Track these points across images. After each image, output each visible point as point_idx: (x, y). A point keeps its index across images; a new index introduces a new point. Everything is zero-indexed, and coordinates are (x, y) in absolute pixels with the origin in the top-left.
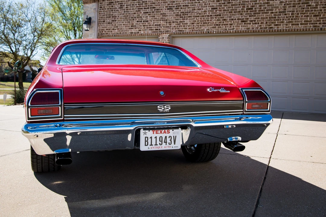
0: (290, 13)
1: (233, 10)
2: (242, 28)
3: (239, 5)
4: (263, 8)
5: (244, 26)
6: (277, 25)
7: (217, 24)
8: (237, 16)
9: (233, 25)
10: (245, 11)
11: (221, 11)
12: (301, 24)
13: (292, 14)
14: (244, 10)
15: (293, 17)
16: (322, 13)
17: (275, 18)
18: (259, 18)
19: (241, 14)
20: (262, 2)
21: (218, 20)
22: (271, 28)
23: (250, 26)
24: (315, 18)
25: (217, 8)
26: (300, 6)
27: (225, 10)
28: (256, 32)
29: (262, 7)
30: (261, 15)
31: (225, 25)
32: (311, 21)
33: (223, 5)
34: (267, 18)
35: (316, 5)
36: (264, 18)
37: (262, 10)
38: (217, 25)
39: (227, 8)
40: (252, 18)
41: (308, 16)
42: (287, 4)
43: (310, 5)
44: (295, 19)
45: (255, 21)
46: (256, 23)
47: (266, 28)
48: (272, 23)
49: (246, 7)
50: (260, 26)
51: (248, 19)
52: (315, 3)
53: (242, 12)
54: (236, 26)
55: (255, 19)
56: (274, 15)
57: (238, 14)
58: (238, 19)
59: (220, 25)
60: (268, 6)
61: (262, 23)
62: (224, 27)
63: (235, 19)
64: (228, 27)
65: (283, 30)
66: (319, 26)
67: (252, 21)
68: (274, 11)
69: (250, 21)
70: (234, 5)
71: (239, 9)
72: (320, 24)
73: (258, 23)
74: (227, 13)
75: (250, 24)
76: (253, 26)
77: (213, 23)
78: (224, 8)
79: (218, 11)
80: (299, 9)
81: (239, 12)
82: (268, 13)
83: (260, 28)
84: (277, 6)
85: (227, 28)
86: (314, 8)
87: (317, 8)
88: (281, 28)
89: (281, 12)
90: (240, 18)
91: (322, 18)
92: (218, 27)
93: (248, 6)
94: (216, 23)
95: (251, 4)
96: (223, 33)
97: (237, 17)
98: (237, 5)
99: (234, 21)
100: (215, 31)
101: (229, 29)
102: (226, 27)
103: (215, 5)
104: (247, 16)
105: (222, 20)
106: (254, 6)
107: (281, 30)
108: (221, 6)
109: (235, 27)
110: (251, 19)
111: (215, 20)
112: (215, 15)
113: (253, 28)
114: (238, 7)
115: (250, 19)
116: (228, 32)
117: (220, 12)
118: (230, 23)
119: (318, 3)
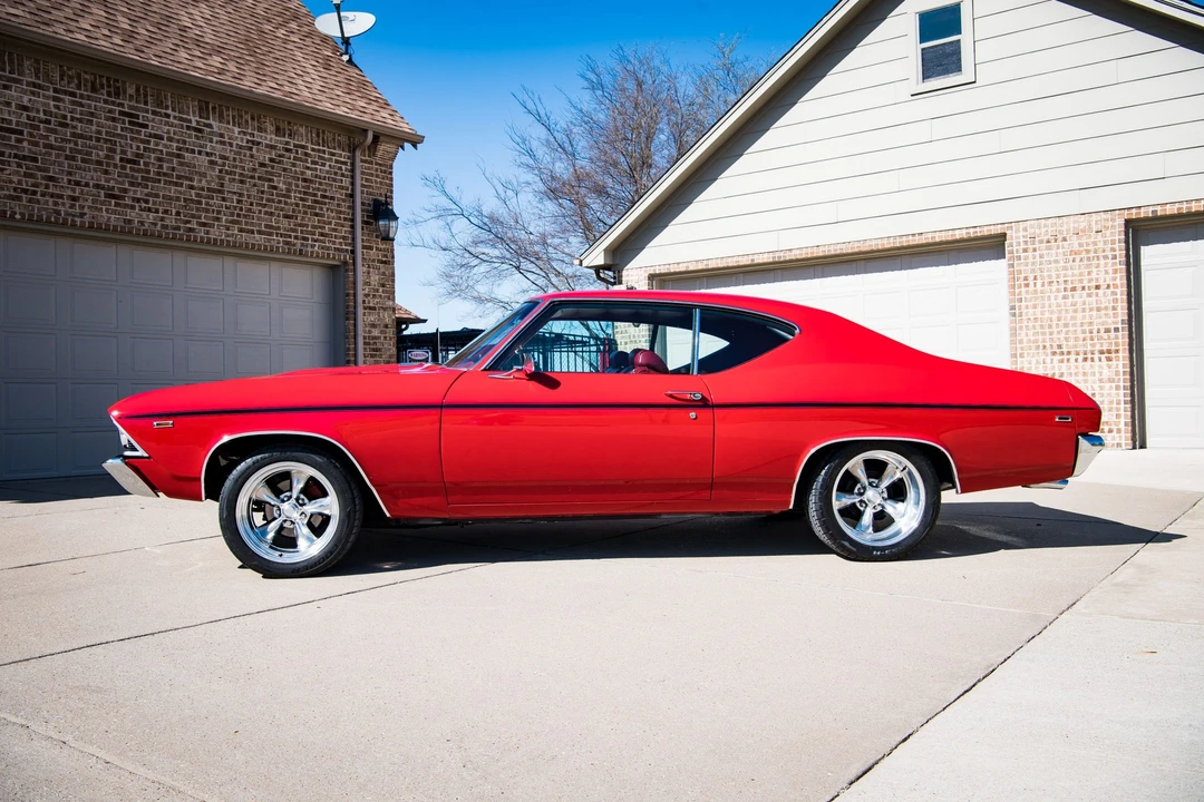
0: (235, 197)
1: (79, 152)
2: (108, 216)
3: (98, 140)
4: (168, 168)
5: (114, 212)
6: (204, 225)
7: (24, 187)
8: (92, 176)
9: (81, 202)
10: (115, 166)
11: (36, 144)
12: (260, 232)
13: (239, 202)
14: (113, 159)
15: (241, 209)
16: (300, 212)
17: (200, 203)
18: (157, 196)
19: (106, 172)
20: (164, 150)
21: (26, 175)
22: (191, 230)
23: (133, 215)
24: (285, 223)
25: (21, 133)
26: (255, 185)
27: (51, 147)
28: (152, 235)
29: (165, 165)
30: (164, 189)
31: (52, 196)
32: (279, 228)
33: (42, 125)
34: (178, 199)
35: (288, 190)
36: (171, 198)
37: (165, 174)
38: (25, 191)
39: (56, 138)
40: (140, 193)
41: (271, 214)
42: (227, 172)
43: (275, 188)
44: (245, 216)
45: (147, 202)
46: (149, 210)
47: (178, 228)
48: (193, 216)
49: (118, 151)
50: (162, 219)
51: (125, 191)
52: (284, 183)
53: (108, 164)
54: (89, 207)
55: (147, 195)
56: (197, 195)
57: (95, 170)
58: (97, 186)
59: (35, 193)
60: (181, 164)
61: (166, 212)
62: (50, 203)
63: (87, 185)
64: (63, 204)
65: (222, 241)
66: (294, 245)
67: (138, 200)
68: (195, 183)
69: (134, 199)
70: (81, 136)
71: (98, 155)
72: (296, 238)
73: (157, 211)
74: (58, 156)
75: (133, 207)
76: (141, 215)
77: (11, 182)
78: (47, 137)
79: (25, 144)
80: (254, 192)
81: (99, 163)
82: (181, 185)
83: (163, 226)
84: (203, 170)
85: (60, 208)
86: (284, 196)
87: (289, 197)
88: (215, 233)
89: (214, 191)
90: (102, 183)
91: (300, 225)
92: (30, 201)
93: (124, 152)
94: (20, 182)
95: (134, 147)
96: (48, 222)
97: (93, 179)
98: (90, 138)
99: (82, 191)
100: (17, 210)
101: (67, 214)
102: (56, 204)
103: (14, 120)
104: (123, 183)
105: (43, 178)
106: (141, 156)
107: (215, 240)
108: (38, 128)
109: (86, 210)
110: (135, 192)
111: (17, 173)
112: (16, 156)
113: (142, 223)
114: (96, 148)
115: (131, 194)
116: (65, 223)
117: (34, 149)
118: (69, 193)
119: (290, 184)
